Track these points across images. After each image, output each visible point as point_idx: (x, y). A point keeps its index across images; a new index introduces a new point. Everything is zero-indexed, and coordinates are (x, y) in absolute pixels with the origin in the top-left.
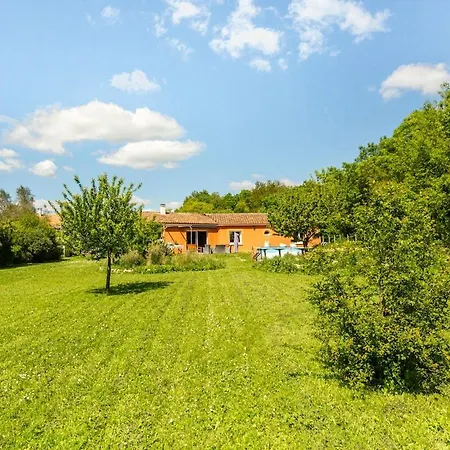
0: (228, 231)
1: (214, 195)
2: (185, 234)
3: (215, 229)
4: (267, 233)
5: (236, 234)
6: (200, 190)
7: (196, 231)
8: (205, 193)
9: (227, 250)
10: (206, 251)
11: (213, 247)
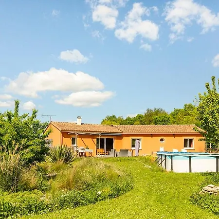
0: (131, 138)
1: (119, 118)
2: (95, 140)
3: (120, 136)
4: (162, 140)
5: (137, 141)
6: (111, 115)
7: (105, 138)
8: (114, 117)
9: (130, 154)
10: (112, 154)
11: (118, 151)
